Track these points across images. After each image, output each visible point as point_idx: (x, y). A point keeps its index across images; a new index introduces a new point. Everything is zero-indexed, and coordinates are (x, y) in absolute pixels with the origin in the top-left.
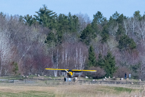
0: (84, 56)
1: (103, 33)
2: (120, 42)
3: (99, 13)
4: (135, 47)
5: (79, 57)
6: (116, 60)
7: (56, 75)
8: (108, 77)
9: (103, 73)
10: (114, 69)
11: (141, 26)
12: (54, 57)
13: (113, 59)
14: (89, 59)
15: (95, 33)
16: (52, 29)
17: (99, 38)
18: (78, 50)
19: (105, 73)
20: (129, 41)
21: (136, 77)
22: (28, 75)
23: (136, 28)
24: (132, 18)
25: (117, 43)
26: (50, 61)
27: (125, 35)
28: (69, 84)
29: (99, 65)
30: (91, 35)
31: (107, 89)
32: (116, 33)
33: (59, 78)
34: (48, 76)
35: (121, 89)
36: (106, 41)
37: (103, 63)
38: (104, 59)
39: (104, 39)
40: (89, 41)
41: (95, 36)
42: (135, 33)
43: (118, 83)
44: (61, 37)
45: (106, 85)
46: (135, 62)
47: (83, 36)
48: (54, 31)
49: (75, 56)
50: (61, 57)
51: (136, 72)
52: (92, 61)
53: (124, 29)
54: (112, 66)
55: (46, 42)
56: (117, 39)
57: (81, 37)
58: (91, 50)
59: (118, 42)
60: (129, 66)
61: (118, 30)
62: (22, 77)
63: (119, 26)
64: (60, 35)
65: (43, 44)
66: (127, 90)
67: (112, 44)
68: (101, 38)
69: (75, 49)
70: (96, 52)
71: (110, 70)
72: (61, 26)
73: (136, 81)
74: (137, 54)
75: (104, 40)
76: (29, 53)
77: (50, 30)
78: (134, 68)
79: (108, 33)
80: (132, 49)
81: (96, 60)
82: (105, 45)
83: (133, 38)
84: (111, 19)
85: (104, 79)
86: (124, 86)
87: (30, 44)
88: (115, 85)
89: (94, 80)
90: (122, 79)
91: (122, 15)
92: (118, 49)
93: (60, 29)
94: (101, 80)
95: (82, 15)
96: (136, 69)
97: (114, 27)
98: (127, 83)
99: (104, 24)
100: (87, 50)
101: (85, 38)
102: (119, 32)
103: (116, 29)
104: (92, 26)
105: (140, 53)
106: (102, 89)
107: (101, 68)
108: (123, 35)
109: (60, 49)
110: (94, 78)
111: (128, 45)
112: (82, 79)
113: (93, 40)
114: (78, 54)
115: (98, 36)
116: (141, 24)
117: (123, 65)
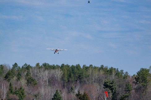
0: (6, 88)
1: (18, 75)
2: (28, 80)
3: (16, 64)
4: (36, 84)
6: (25, 91)
11: (40, 72)
13: (23, 90)
14: (10, 90)
15: (13, 75)
17: (15, 78)
18: (4, 85)
20: (33, 80)
23: (37, 73)
24: (35, 67)
25: (26, 81)
27: (30, 77)
29: (15, 93)
30: (11, 76)
32: (26, 75)
36: (19, 80)
37: (17, 92)
38: (18, 90)
39: (18, 79)
40: (9, 80)
41: (14, 77)
42: (36, 76)
46: (36, 92)
47: (6, 77)
49: (2, 88)
52: (11, 91)
53: (30, 73)
54: (23, 95)
56: (26, 79)
57: (5, 77)
58: (10, 85)
59: (27, 80)
60: (33, 95)
61: (27, 74)
67: (23, 82)
69: (1, 84)
70: (14, 86)
71: (21, 97)
74: (37, 88)
78: (36, 96)
79: (20, 75)
80: (35, 84)
81: (14, 91)
82: (19, 82)
83: (35, 78)
84: (22, 67)
91: (29, 65)
92: (26, 85)
95: (6, 65)
96: (37, 96)
97: (24, 72)
99: (18, 70)
100: (9, 85)
101: (7, 78)
102: (27, 75)
103: (26, 73)
104: (12, 71)
105: (39, 88)
107: (16, 95)
108: (29, 77)
111: (32, 82)
113: (12, 79)
114: (3, 87)
115: (15, 77)
116: (40, 70)
117: (29, 94)
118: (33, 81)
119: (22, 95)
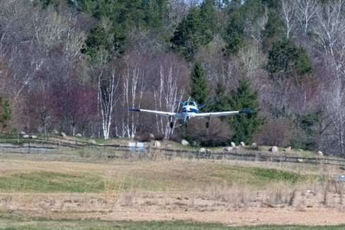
0: (180, 88)
1: (229, 31)
2: (271, 54)
4: (308, 70)
5: (166, 89)
6: (261, 98)
7: (106, 134)
8: (238, 143)
9: (227, 132)
10: (255, 124)
11: (325, 18)
12: (104, 88)
13: (252, 97)
14: (193, 95)
15: (209, 31)
16: (99, 19)
17: (217, 43)
18: (166, 73)
19: (233, 133)
20: (294, 54)
21: (309, 146)
22: (36, 132)
23: (313, 21)
25: (265, 59)
26: (94, 98)
27: (284, 39)
28: (140, 157)
30: (197, 35)
31: (235, 173)
32: (262, 32)
33: (114, 142)
34: (88, 136)
35: (271, 175)
36: (235, 51)
37: (227, 107)
38: (231, 98)
39: (231, 46)
40: (190, 51)
41: (210, 38)
42: (309, 34)
43: (263, 158)
44: (122, 39)
45: (232, 162)
46: (309, 107)
47: (178, 39)
48: (105, 24)
49: (157, 87)
50: (120, 90)
51: (310, 132)
52: (200, 102)
53: (283, 24)
54: (249, 116)
55: (83, 51)
56: (264, 46)
57: (172, 40)
58: (196, 73)
59: (267, 54)
60: (294, 117)
61: (267, 26)
62: (21, 136)
63: (270, 15)
64: (119, 35)
65: (77, 57)
66: (286, 176)
67: (252, 60)
68: (224, 44)
69: (157, 71)
70: (211, 79)
71: (245, 126)
72: (123, 12)
73: (309, 154)
74: (314, 88)
75: (232, 48)
76: (41, 76)
77: (94, 20)
78: (306, 123)
79: (241, 32)
80: (303, 73)
81: (211, 98)
82: (234, 63)
83: (305, 45)
85: (229, 149)
86: (279, 167)
87: (43, 55)
88: (257, 164)
89: (203, 150)
90: (275, 149)
92: (266, 74)
93: (121, 19)
94: (221, 150)
96: (310, 124)
97: (256, 17)
98: (286, 158)
99: (232, 10)
100: (188, 72)
101: (182, 43)
102: (270, 30)
103: (263, 22)
104: (202, 14)
105: (321, 86)
106: (223, 172)
107: (223, 119)
108: (281, 40)
109: (120, 69)
110: (203, 145)
111: (291, 64)
112: (172, 146)
113: (203, 49)
114: (165, 83)
115: (217, 37)
116: (324, 11)
117: (277, 113)
118: (296, 56)
119: (245, 121)
